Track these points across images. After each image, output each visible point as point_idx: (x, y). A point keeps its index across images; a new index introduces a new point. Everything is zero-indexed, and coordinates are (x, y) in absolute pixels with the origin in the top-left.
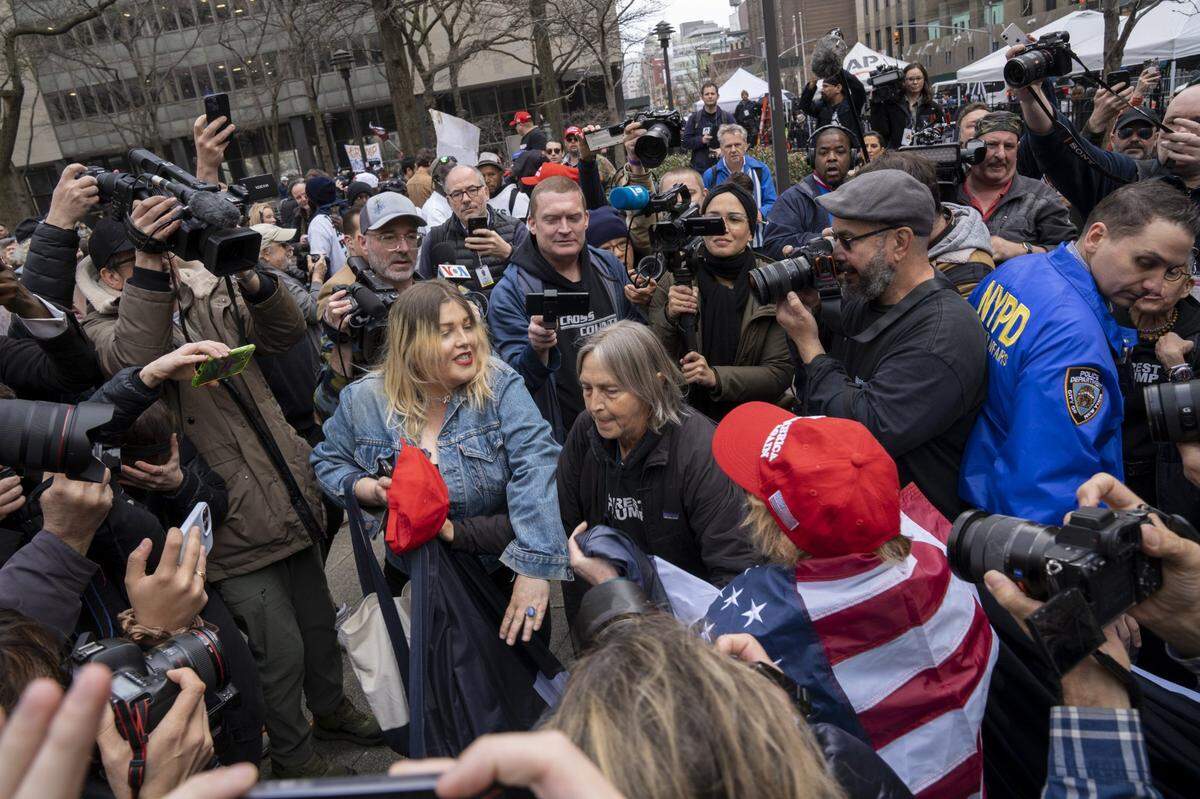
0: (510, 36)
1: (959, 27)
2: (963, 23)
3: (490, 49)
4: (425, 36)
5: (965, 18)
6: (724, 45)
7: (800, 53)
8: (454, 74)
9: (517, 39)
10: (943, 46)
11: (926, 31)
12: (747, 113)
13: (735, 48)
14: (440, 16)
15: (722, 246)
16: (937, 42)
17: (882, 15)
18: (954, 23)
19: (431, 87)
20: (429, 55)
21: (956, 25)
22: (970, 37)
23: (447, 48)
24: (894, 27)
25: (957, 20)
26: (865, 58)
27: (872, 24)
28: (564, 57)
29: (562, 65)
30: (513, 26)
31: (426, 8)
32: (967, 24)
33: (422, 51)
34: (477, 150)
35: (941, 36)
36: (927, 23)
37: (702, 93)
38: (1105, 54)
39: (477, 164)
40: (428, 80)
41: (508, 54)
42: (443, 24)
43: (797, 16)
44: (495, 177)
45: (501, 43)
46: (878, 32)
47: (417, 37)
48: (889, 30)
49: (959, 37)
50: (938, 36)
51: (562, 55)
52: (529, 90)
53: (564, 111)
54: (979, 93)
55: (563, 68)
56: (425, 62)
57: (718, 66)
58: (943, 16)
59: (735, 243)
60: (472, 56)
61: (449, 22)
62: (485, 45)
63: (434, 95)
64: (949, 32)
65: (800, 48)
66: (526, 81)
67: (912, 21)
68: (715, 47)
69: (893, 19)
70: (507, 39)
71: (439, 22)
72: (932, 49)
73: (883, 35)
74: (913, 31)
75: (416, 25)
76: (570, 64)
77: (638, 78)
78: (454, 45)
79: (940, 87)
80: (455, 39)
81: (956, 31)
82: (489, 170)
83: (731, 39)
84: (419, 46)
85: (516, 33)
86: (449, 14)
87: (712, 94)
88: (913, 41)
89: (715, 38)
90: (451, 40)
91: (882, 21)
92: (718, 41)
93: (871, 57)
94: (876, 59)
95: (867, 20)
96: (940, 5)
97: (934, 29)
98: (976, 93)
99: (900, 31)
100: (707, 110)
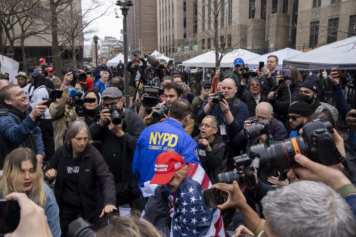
0: (44, 32)
1: (186, 50)
2: (187, 49)
3: (36, 35)
4: (12, 27)
5: (188, 47)
6: (118, 45)
7: (141, 50)
8: (22, 41)
9: (46, 33)
10: (181, 54)
11: (177, 49)
12: (121, 67)
13: (121, 46)
14: (19, 21)
15: (90, 107)
16: (180, 53)
17: (165, 43)
18: (184, 48)
19: (13, 44)
20: (13, 33)
21: (185, 49)
22: (188, 53)
23: (21, 32)
24: (168, 47)
25: (185, 47)
26: (157, 55)
27: (162, 45)
28: (64, 42)
29: (63, 44)
30: (46, 29)
31: (13, 17)
32: (188, 49)
33: (10, 32)
34: (18, 70)
35: (181, 51)
36: (177, 47)
37: (102, 61)
38: (216, 63)
39: (17, 75)
40: (12, 42)
41: (43, 38)
42: (20, 24)
43: (140, 40)
44: (24, 81)
45: (41, 34)
46: (164, 48)
47: (9, 26)
48: (167, 47)
49: (186, 52)
50: (180, 51)
51: (63, 41)
52: (50, 51)
53: (63, 59)
54: (188, 69)
55: (63, 45)
56: (11, 36)
57: (115, 51)
58: (182, 46)
59: (94, 106)
60: (29, 36)
61: (22, 23)
62: (35, 34)
63: (13, 47)
64: (183, 51)
65: (141, 49)
66: (50, 48)
67: (173, 46)
68: (115, 45)
69: (168, 45)
70: (43, 33)
71: (18, 23)
72: (178, 55)
73: (165, 48)
74: (173, 49)
75: (8, 22)
76: (66, 44)
77: (90, 51)
78: (23, 32)
79: (179, 66)
80: (24, 29)
81: (185, 51)
82: (21, 78)
83: (120, 43)
84: (9, 30)
85: (47, 31)
86: (22, 21)
87: (105, 61)
88: (173, 52)
89: (115, 42)
90: (22, 30)
91: (165, 45)
92: (116, 43)
93: (159, 55)
94: (160, 56)
95: (161, 44)
96: (181, 43)
97: (179, 49)
98: (187, 69)
99: (170, 48)
100: (103, 66)
